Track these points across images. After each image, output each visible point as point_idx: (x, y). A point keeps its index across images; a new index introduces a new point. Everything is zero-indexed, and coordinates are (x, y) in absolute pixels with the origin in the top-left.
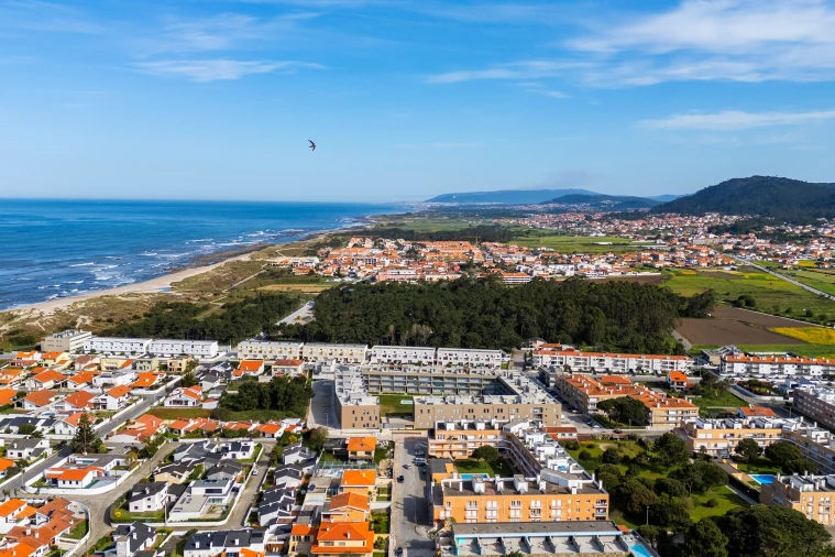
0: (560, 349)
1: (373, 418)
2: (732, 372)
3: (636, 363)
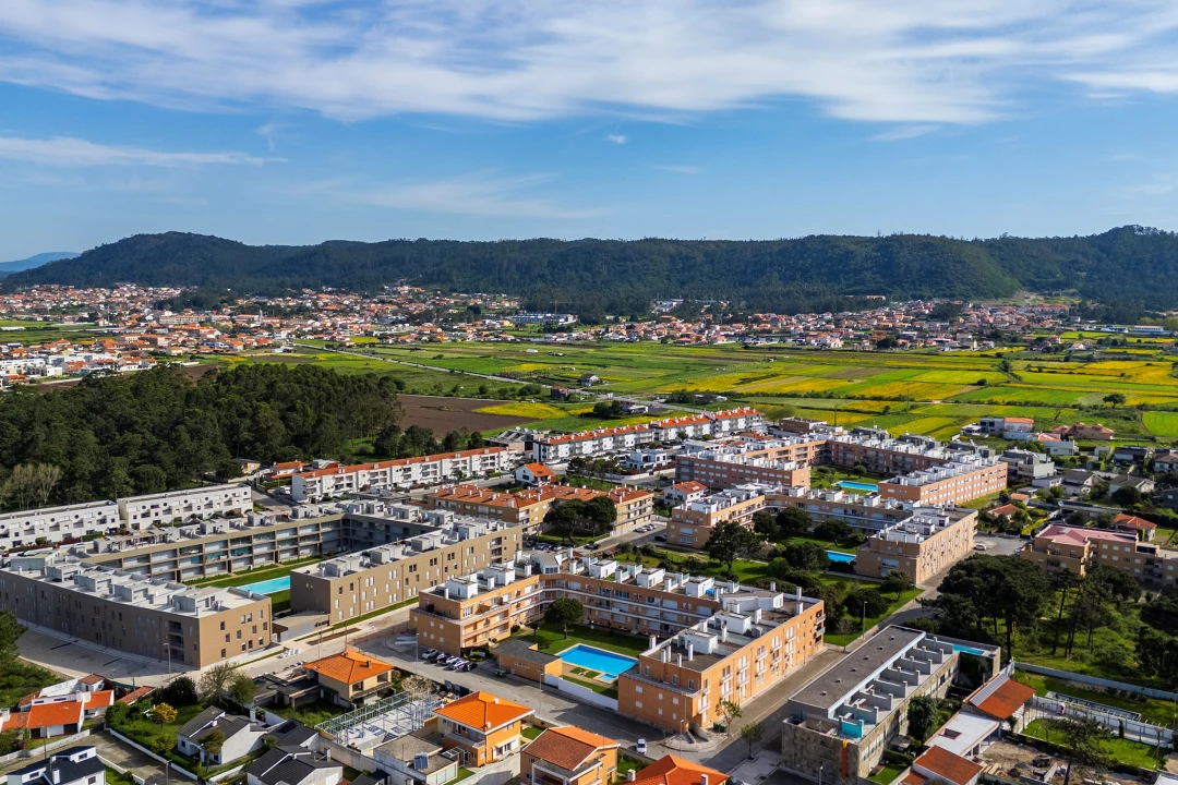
0: (316, 467)
1: (260, 628)
2: (601, 450)
3: (451, 465)
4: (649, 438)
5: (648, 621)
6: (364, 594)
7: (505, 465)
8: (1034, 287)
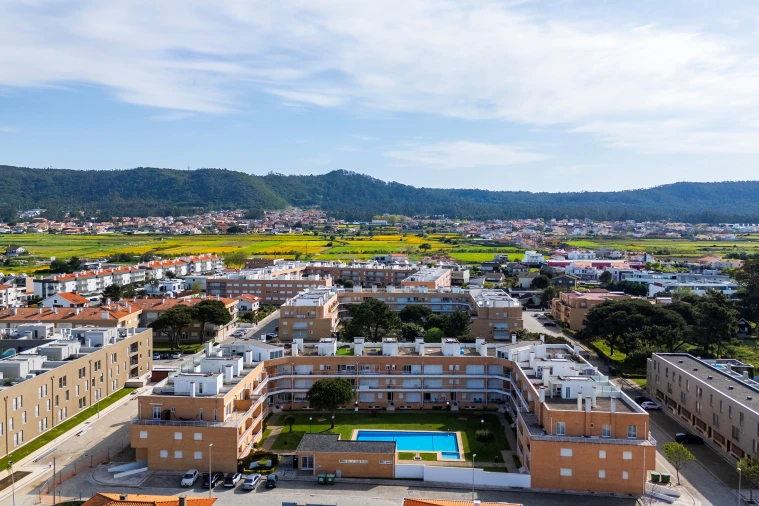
4: (142, 277)
5: (405, 393)
6: (10, 422)
7: (13, 303)
8: (295, 204)
